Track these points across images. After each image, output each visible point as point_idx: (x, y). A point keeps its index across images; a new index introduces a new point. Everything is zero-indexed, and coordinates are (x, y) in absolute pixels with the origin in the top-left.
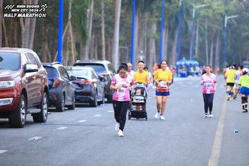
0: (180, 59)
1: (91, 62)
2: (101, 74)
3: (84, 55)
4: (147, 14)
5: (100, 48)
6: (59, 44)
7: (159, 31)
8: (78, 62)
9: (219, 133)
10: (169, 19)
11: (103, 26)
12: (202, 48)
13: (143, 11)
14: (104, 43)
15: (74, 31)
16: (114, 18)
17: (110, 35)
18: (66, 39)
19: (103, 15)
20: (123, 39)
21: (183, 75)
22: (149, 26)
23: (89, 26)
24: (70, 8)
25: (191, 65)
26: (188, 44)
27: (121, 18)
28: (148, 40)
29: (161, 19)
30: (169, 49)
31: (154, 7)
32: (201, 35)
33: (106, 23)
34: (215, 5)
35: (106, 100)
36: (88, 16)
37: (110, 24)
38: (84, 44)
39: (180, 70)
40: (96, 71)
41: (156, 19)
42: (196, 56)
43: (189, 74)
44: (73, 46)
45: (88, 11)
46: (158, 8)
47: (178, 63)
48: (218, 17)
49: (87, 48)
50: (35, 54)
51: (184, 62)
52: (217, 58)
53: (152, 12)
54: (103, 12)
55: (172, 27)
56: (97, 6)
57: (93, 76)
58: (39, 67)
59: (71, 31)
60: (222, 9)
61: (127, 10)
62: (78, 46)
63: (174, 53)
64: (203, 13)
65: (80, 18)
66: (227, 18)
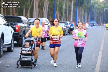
0: (91, 21)
1: (64, 22)
2: (67, 26)
3: (62, 20)
4: (81, 8)
5: (67, 18)
6: (55, 17)
7: (85, 12)
8: (60, 22)
9: (102, 43)
10: (88, 9)
11: (68, 11)
12: (97, 18)
13: (80, 7)
14: (68, 16)
15: (59, 13)
16: (71, 9)
17: (70, 14)
18: (56, 15)
19: (68, 8)
20: (74, 15)
21: (92, 26)
22: (82, 11)
23: (64, 11)
24: (58, 6)
25: (94, 23)
26: (93, 17)
27: (73, 9)
28: (81, 15)
29: (85, 9)
30: (88, 18)
31: (83, 5)
32: (97, 14)
33: (69, 10)
34: (101, 5)
35: (68, 33)
36: (63, 8)
37: (70, 11)
38: (62, 17)
39: (91, 25)
40: (66, 25)
41: (84, 9)
42: (96, 20)
43: (93, 25)
44: (59, 17)
45: (63, 7)
46: (84, 6)
47: (90, 22)
48: (102, 8)
49: (63, 18)
50: (48, 20)
51: (92, 22)
52: (102, 21)
53: (82, 7)
54: (68, 7)
55: (89, 11)
56: (66, 5)
57: (65, 26)
58: (49, 23)
59: (58, 13)
60: (103, 6)
61: (75, 6)
62: (60, 17)
63: (89, 19)
64: (98, 7)
65: (61, 9)
66: (105, 9)
